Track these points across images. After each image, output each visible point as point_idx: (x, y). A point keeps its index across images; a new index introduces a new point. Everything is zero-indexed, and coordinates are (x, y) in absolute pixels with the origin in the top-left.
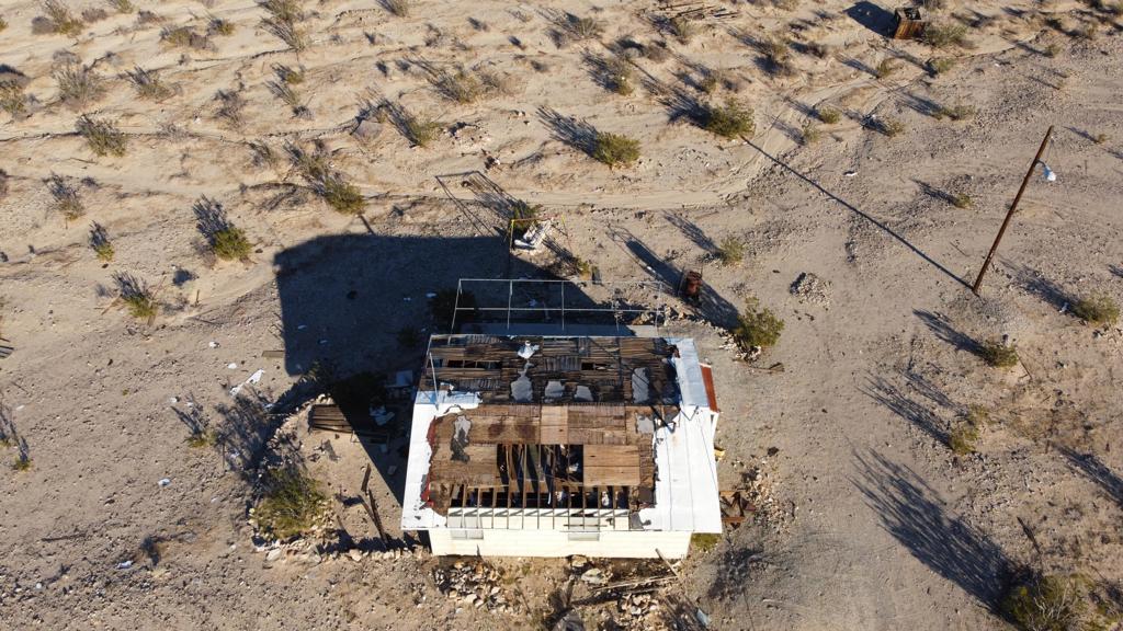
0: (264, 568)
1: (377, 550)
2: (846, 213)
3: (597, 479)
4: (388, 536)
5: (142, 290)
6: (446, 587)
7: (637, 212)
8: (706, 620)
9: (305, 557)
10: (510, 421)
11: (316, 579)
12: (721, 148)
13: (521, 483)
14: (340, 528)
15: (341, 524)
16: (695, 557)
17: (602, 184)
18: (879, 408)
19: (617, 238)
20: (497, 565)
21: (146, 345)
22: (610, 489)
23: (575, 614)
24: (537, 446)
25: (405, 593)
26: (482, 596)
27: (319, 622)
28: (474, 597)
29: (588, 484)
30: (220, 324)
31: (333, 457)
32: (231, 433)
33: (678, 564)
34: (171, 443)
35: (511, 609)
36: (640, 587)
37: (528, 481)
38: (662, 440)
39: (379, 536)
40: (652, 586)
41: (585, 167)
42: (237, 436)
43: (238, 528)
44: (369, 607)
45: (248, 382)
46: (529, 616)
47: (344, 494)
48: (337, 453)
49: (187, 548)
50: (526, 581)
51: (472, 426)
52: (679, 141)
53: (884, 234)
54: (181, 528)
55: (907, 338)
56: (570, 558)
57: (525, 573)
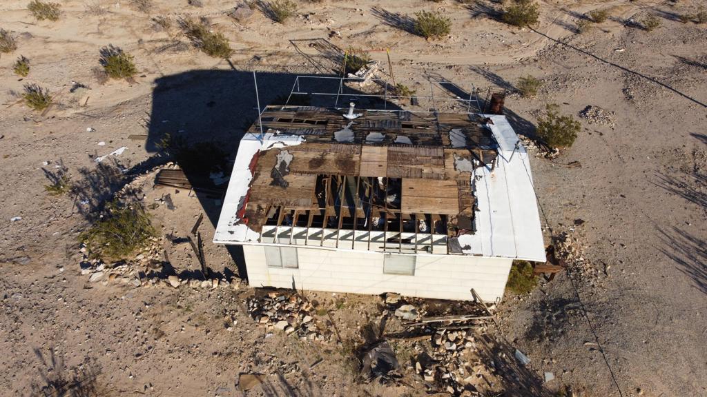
0: (85, 288)
1: (195, 279)
2: (620, 71)
3: (416, 207)
4: (209, 269)
5: (44, 94)
6: (259, 313)
7: (448, 65)
8: (525, 360)
9: (125, 281)
10: (331, 156)
11: (131, 300)
12: (513, 33)
13: (338, 210)
14: (165, 260)
15: (166, 257)
16: (510, 303)
17: (420, 48)
18: (673, 197)
19: (431, 79)
20: (312, 298)
21: (35, 128)
22: (428, 218)
23: (388, 346)
24: (356, 178)
25: (217, 317)
26: (294, 324)
27: (126, 338)
28: (285, 323)
29: (406, 211)
30: (99, 117)
31: (171, 206)
32: (87, 187)
33: (493, 307)
34: (32, 192)
35: (321, 337)
36: (454, 324)
37: (345, 208)
38: (481, 177)
39: (200, 269)
40: (467, 324)
41: (406, 39)
42: (91, 189)
43: (70, 255)
44: (179, 327)
45: (111, 154)
46: (340, 345)
47: (174, 234)
48: (174, 204)
49: (18, 268)
50: (338, 314)
51: (293, 158)
52: (480, 28)
53: (655, 84)
54: (18, 253)
55: (688, 150)
56: (384, 296)
57: (338, 307)
